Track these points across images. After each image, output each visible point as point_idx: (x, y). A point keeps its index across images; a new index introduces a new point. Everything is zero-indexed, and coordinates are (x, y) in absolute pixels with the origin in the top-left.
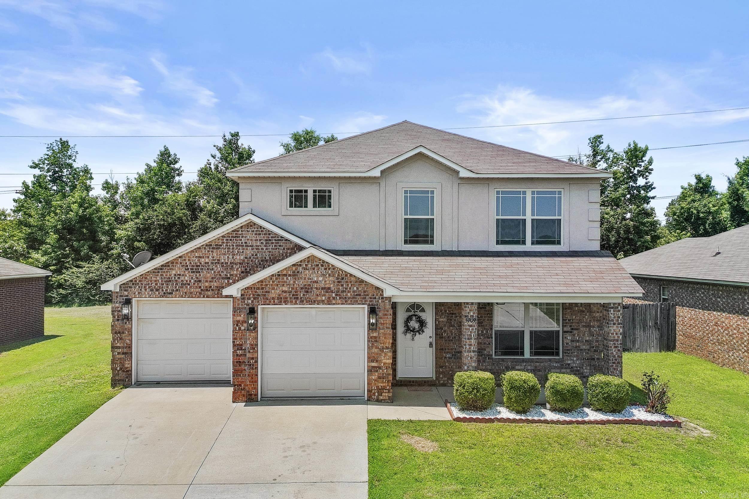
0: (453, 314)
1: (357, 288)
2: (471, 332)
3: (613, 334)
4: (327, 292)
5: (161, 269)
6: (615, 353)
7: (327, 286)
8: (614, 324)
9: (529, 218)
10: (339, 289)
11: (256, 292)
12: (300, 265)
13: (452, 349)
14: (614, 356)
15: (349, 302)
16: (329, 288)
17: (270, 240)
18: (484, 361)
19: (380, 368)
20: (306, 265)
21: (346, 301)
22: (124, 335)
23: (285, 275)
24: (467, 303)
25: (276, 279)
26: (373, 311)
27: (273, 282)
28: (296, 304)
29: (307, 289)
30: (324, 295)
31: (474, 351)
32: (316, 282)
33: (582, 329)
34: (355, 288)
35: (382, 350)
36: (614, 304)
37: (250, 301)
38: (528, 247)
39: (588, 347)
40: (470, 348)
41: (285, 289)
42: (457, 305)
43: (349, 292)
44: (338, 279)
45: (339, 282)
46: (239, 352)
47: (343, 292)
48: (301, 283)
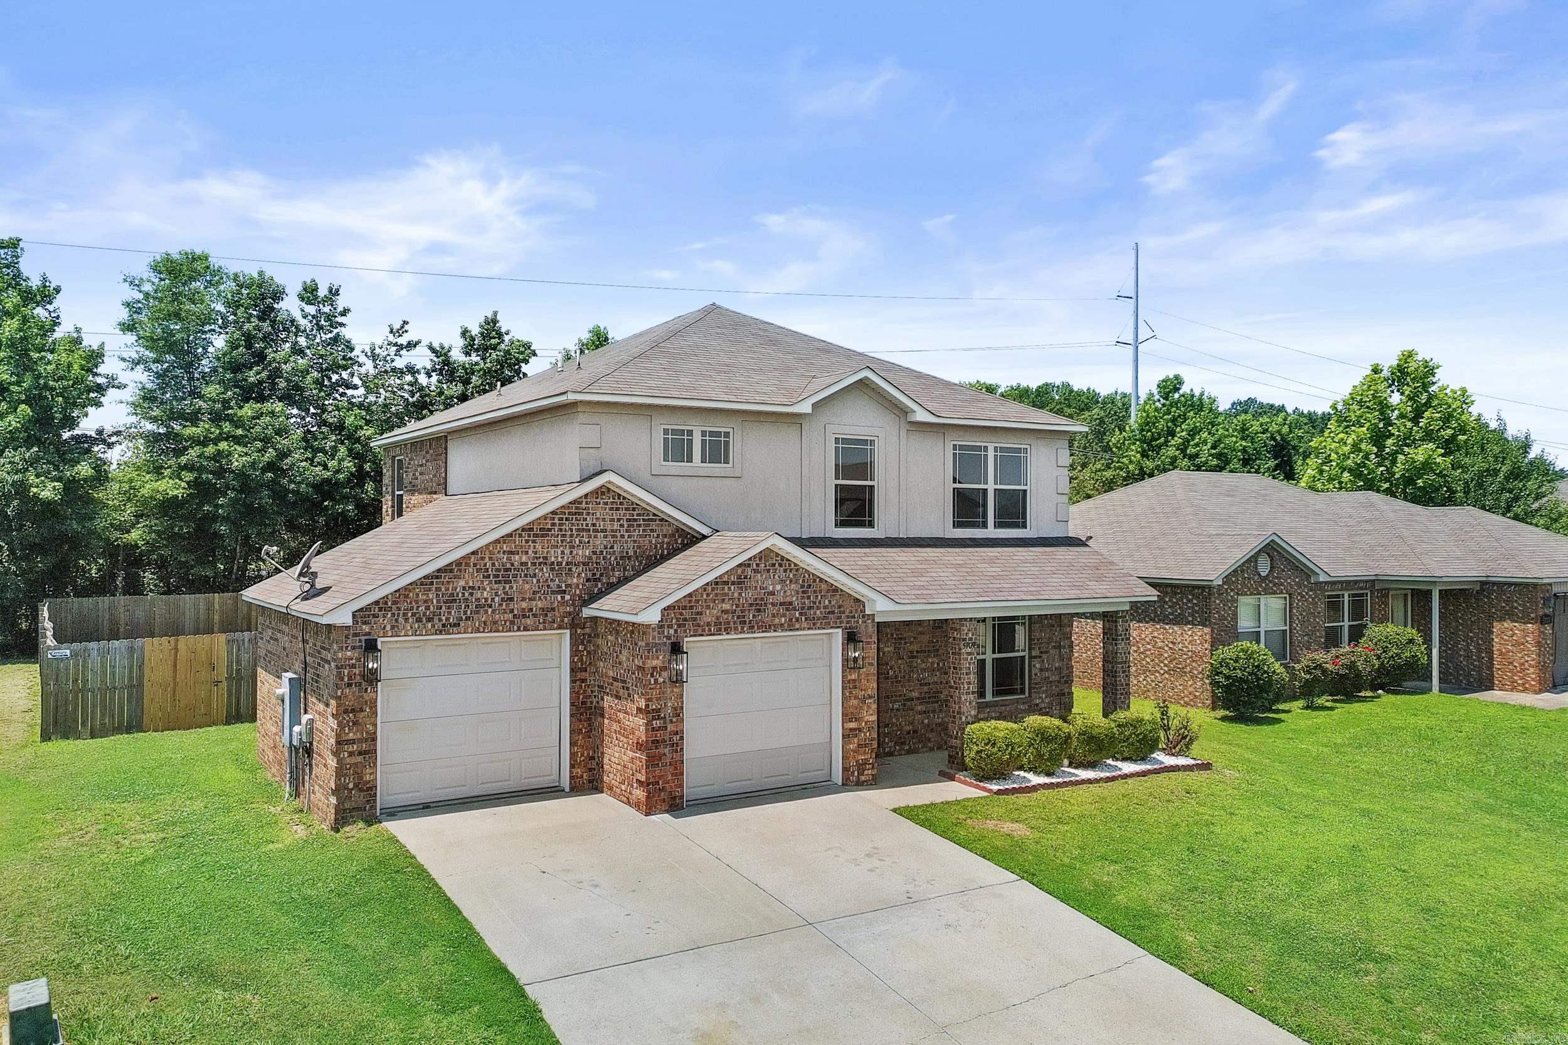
1: (830, 602)
2: (970, 664)
3: (1121, 653)
4: (787, 610)
7: (788, 599)
8: (1122, 640)
9: (991, 487)
10: (805, 603)
11: (681, 614)
12: (749, 565)
15: (818, 625)
16: (791, 603)
19: (860, 730)
20: (758, 565)
21: (814, 624)
22: (362, 715)
23: (726, 583)
24: (965, 619)
25: (713, 589)
26: (851, 638)
27: (708, 595)
28: (742, 632)
29: (759, 606)
30: (784, 615)
31: (973, 693)
32: (772, 593)
33: (1051, 651)
34: (827, 602)
35: (863, 700)
36: (1123, 611)
37: (672, 632)
38: (991, 532)
39: (1057, 678)
40: (969, 688)
41: (726, 606)
43: (818, 608)
44: (802, 586)
45: (803, 592)
46: (657, 723)
47: (810, 608)
48: (749, 595)
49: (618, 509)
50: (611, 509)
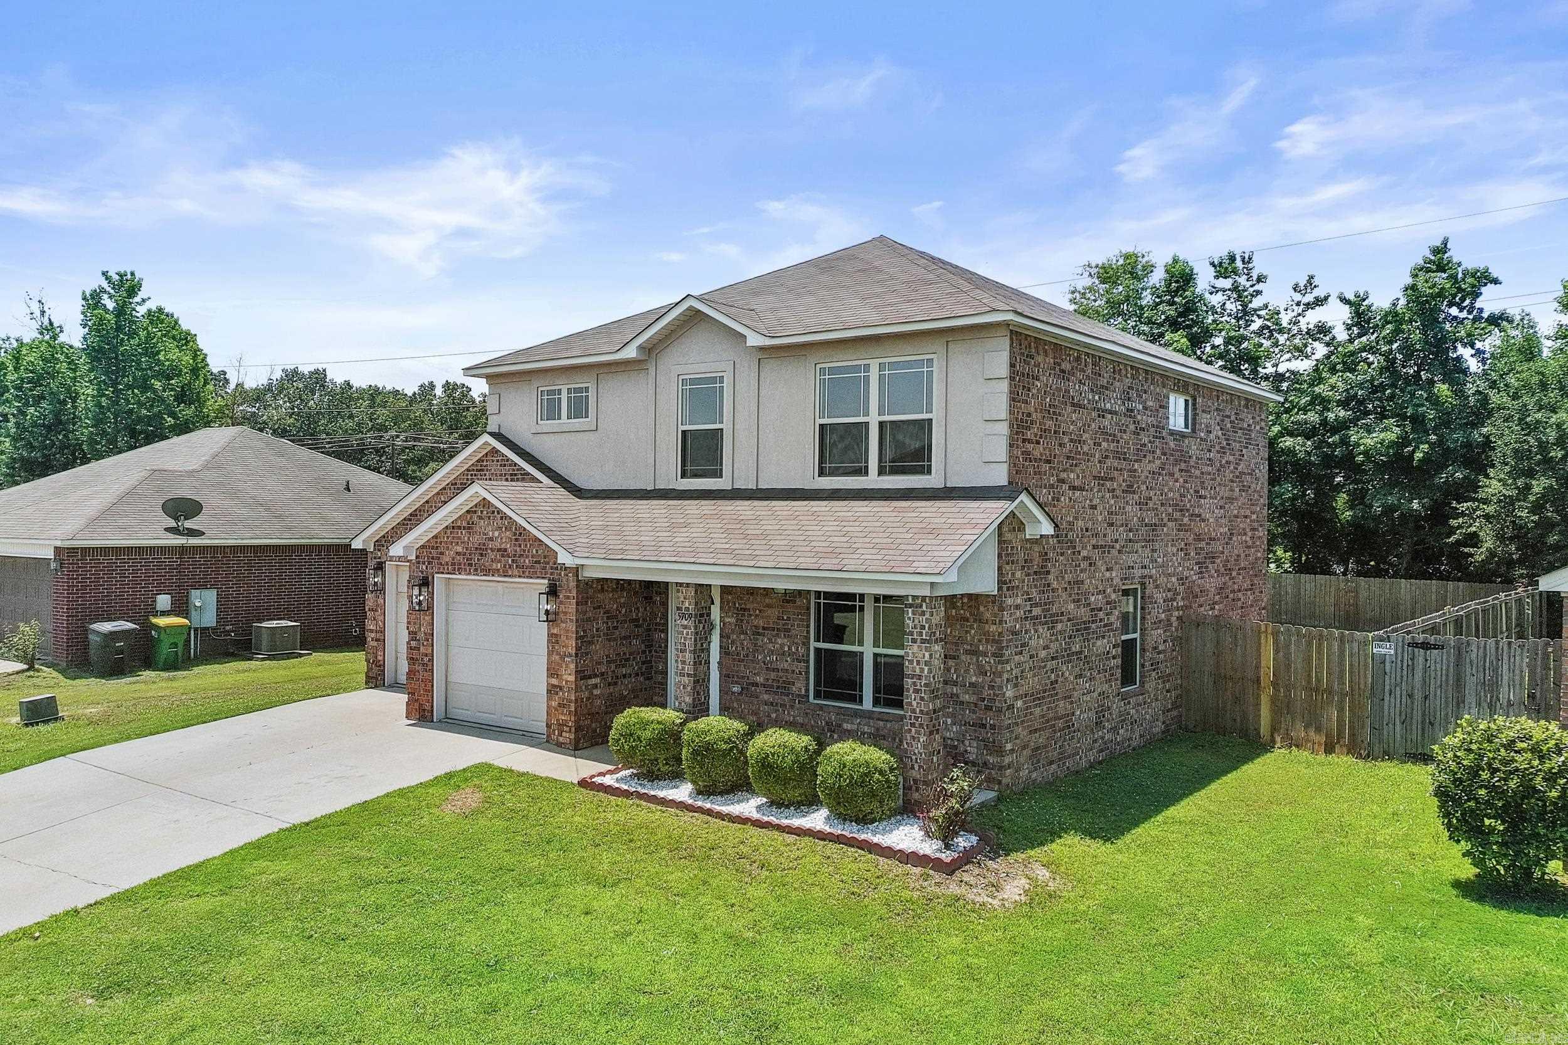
0: (745, 610)
1: (537, 551)
2: (685, 639)
3: (911, 662)
4: (503, 556)
5: (410, 520)
6: (914, 703)
7: (503, 546)
8: (914, 641)
9: (874, 420)
10: (516, 551)
11: (431, 553)
12: (475, 512)
13: (743, 677)
14: (914, 711)
15: (527, 574)
16: (505, 550)
17: (516, 475)
18: (792, 707)
19: (561, 688)
20: (482, 512)
21: (523, 572)
22: (376, 613)
23: (459, 528)
24: (681, 584)
25: (451, 533)
26: (553, 592)
27: (448, 537)
28: (470, 574)
29: (482, 550)
30: (500, 561)
31: (689, 675)
32: (491, 539)
33: (963, 657)
34: (534, 552)
35: (562, 658)
36: (914, 597)
37: (424, 567)
38: (873, 480)
39: (973, 699)
40: (683, 669)
41: (459, 549)
42: (752, 594)
43: (527, 557)
44: (515, 534)
45: (516, 540)
46: (413, 644)
47: (521, 556)
48: (476, 540)
49: (505, 465)
50: (501, 465)
